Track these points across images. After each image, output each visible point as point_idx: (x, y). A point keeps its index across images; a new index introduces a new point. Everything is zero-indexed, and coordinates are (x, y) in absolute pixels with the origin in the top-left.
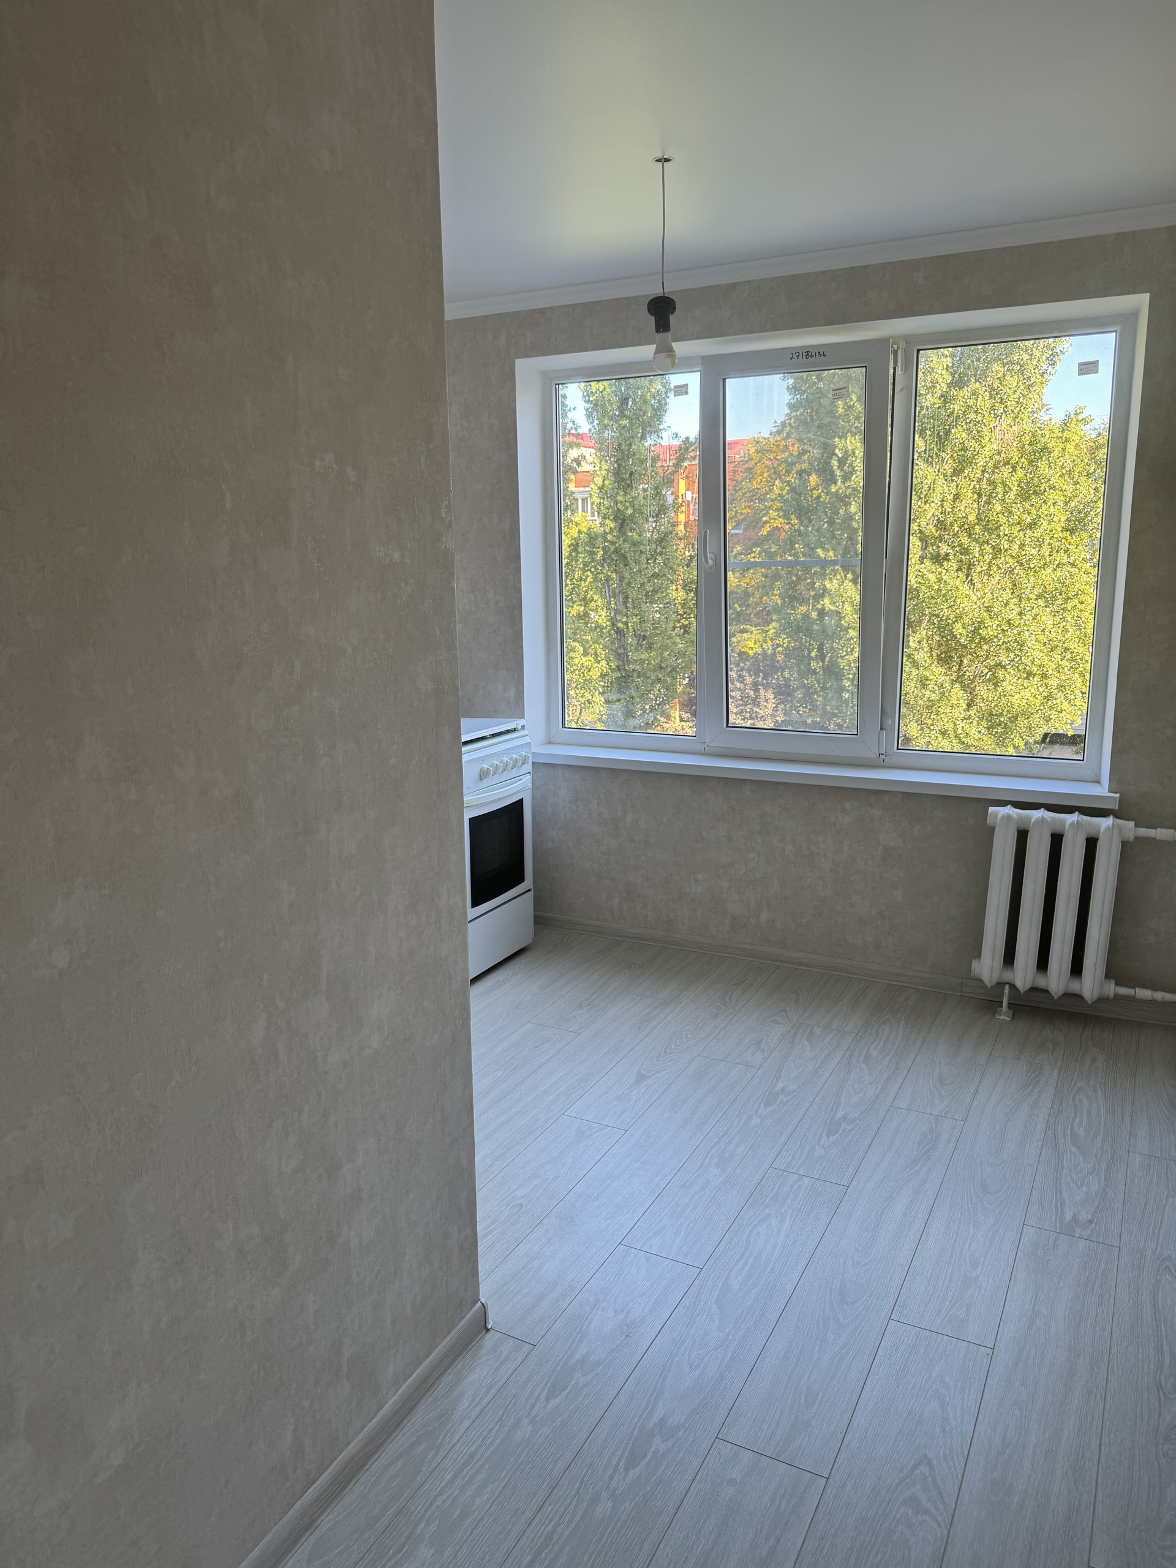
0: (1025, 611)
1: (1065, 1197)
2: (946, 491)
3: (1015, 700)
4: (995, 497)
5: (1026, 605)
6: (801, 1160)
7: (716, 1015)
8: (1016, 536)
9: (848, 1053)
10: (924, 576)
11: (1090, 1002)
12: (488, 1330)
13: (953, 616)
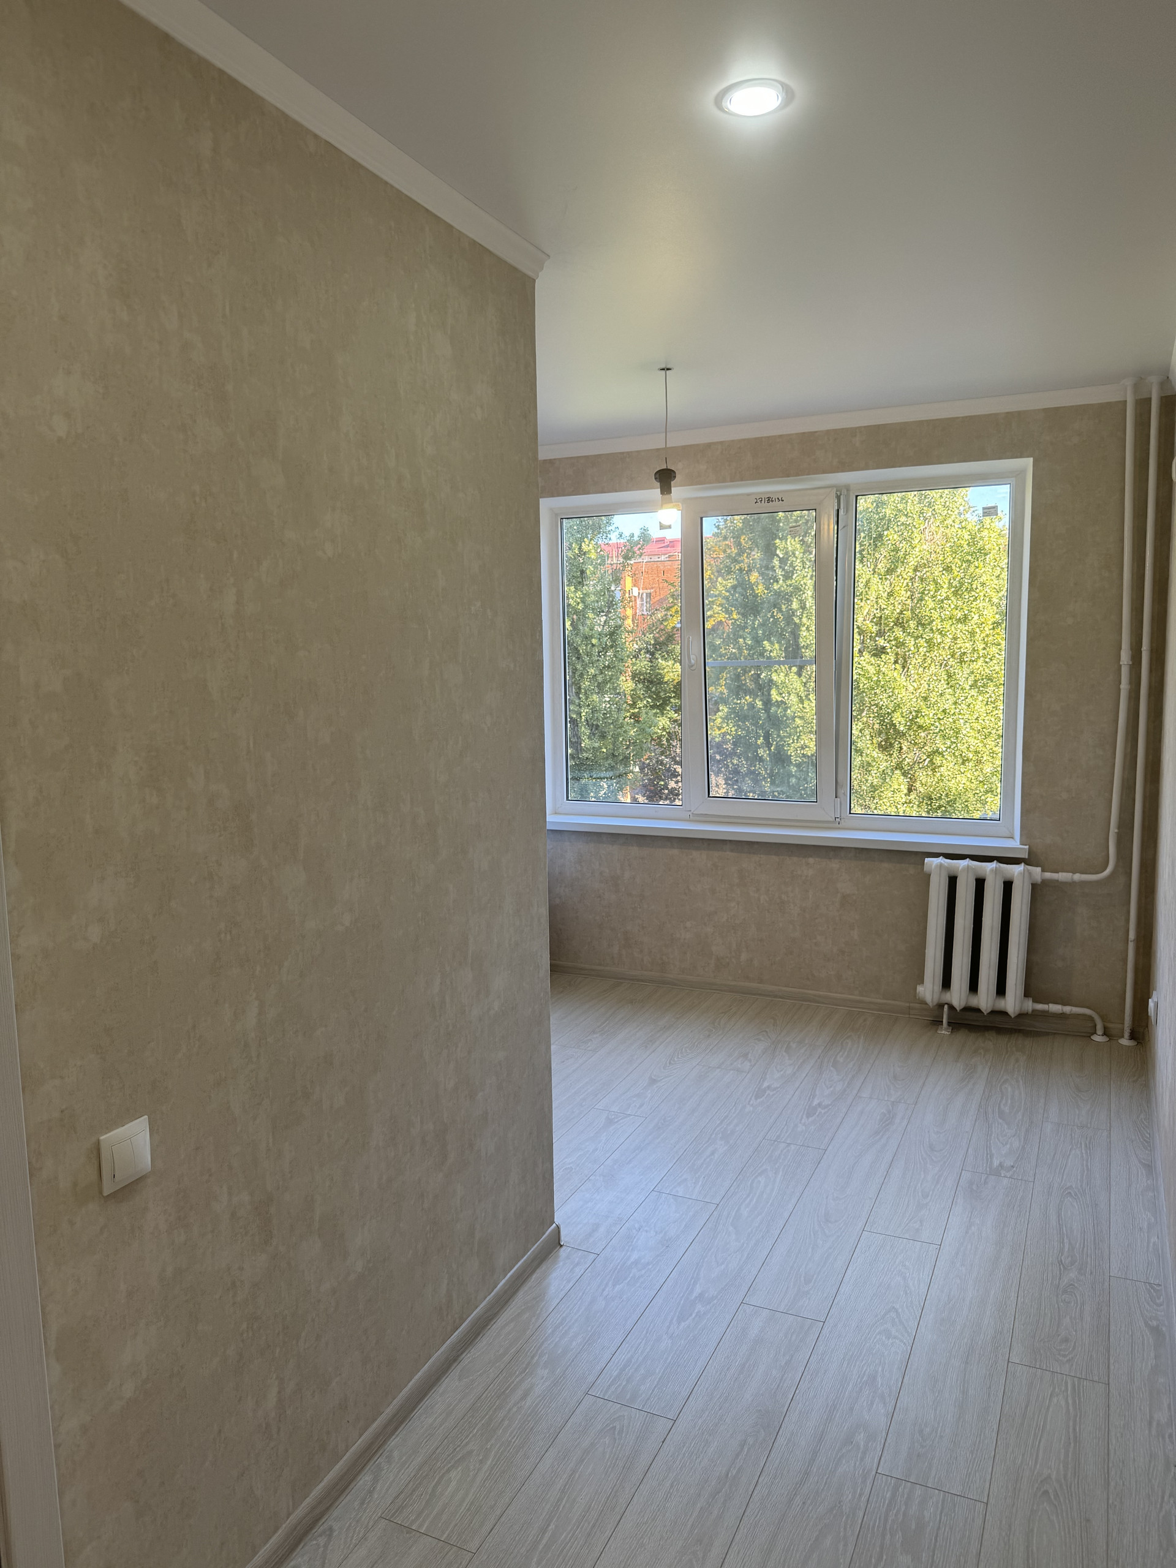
0: (960, 700)
1: (994, 1151)
2: (881, 588)
3: (952, 784)
4: (927, 594)
5: (960, 695)
6: (788, 1134)
7: (709, 1036)
8: (949, 631)
9: (819, 1060)
10: (864, 668)
11: (1013, 1016)
12: (561, 1246)
13: (892, 705)
